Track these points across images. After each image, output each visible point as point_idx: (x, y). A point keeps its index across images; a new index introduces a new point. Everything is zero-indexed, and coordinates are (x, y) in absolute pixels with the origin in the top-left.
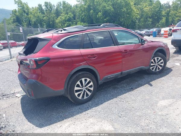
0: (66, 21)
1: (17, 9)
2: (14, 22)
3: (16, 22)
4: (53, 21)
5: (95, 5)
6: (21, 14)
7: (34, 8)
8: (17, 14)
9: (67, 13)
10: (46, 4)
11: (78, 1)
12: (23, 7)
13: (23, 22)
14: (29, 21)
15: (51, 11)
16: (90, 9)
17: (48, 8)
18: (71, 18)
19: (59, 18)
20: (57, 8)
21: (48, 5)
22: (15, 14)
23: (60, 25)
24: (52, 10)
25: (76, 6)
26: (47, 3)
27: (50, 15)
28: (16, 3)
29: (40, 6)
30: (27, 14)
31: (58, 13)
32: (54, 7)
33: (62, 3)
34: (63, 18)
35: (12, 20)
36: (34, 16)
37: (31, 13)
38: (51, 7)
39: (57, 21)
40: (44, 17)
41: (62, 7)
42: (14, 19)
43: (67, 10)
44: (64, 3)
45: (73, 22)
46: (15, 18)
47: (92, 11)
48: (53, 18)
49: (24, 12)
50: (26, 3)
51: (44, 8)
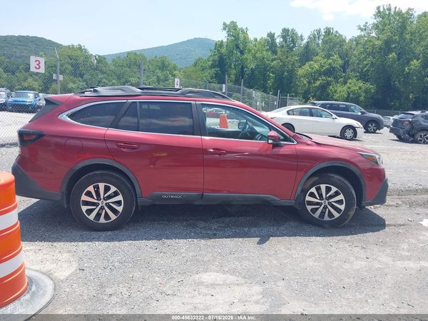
0: (320, 75)
1: (225, 40)
2: (213, 66)
3: (218, 66)
4: (292, 72)
5: (405, 40)
6: (231, 52)
7: (258, 40)
8: (224, 50)
9: (328, 56)
10: (286, 32)
11: (362, 30)
12: (237, 38)
13: (231, 68)
14: (243, 68)
15: (291, 49)
16: (390, 50)
17: (286, 42)
18: (334, 68)
19: (307, 67)
20: (308, 42)
21: (288, 35)
22: (218, 50)
23: (305, 82)
24: (294, 46)
25: (357, 41)
26: (288, 30)
27: (287, 57)
28: (224, 29)
29: (271, 36)
30: (242, 53)
31: (307, 54)
32: (302, 40)
33: (323, 32)
34: (316, 66)
35: (210, 63)
36: (254, 57)
37: (250, 51)
38: (293, 41)
39: (301, 72)
40: (273, 60)
41: (320, 42)
42: (213, 61)
43: (331, 49)
44: (328, 32)
45: (336, 78)
46: (216, 58)
47: (393, 55)
48: (293, 64)
49: (237, 47)
50: (244, 28)
51: (278, 40)
